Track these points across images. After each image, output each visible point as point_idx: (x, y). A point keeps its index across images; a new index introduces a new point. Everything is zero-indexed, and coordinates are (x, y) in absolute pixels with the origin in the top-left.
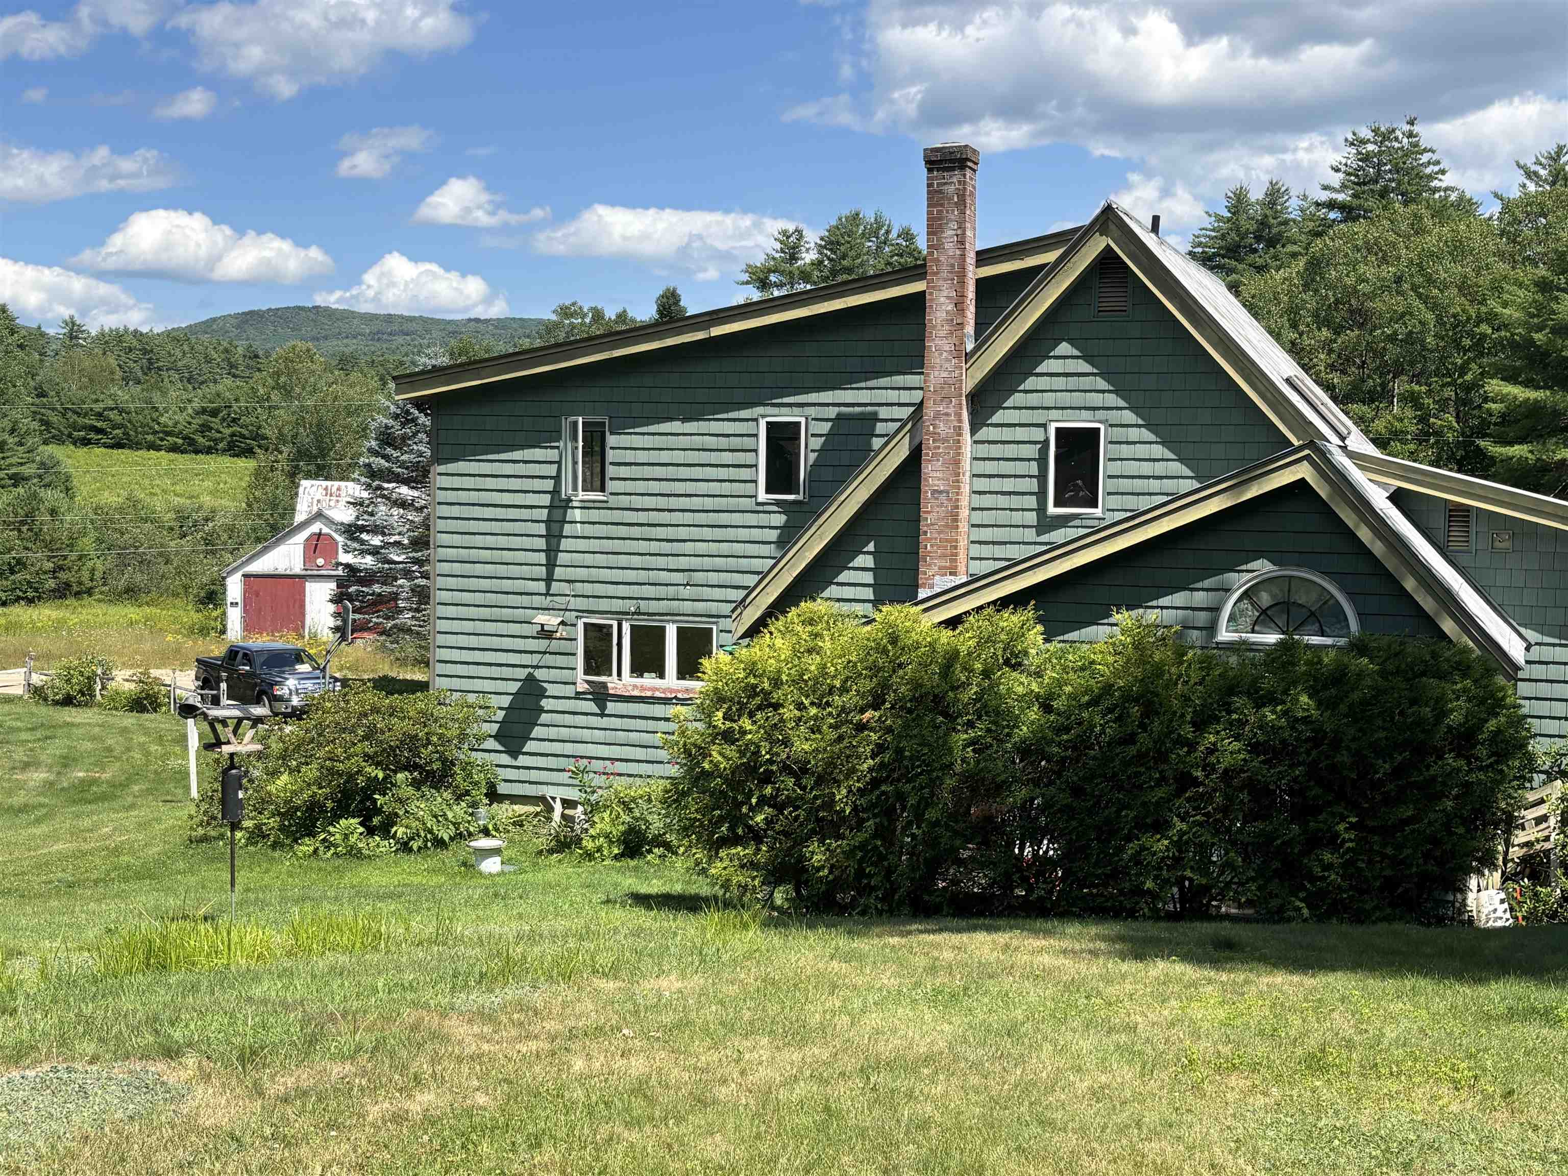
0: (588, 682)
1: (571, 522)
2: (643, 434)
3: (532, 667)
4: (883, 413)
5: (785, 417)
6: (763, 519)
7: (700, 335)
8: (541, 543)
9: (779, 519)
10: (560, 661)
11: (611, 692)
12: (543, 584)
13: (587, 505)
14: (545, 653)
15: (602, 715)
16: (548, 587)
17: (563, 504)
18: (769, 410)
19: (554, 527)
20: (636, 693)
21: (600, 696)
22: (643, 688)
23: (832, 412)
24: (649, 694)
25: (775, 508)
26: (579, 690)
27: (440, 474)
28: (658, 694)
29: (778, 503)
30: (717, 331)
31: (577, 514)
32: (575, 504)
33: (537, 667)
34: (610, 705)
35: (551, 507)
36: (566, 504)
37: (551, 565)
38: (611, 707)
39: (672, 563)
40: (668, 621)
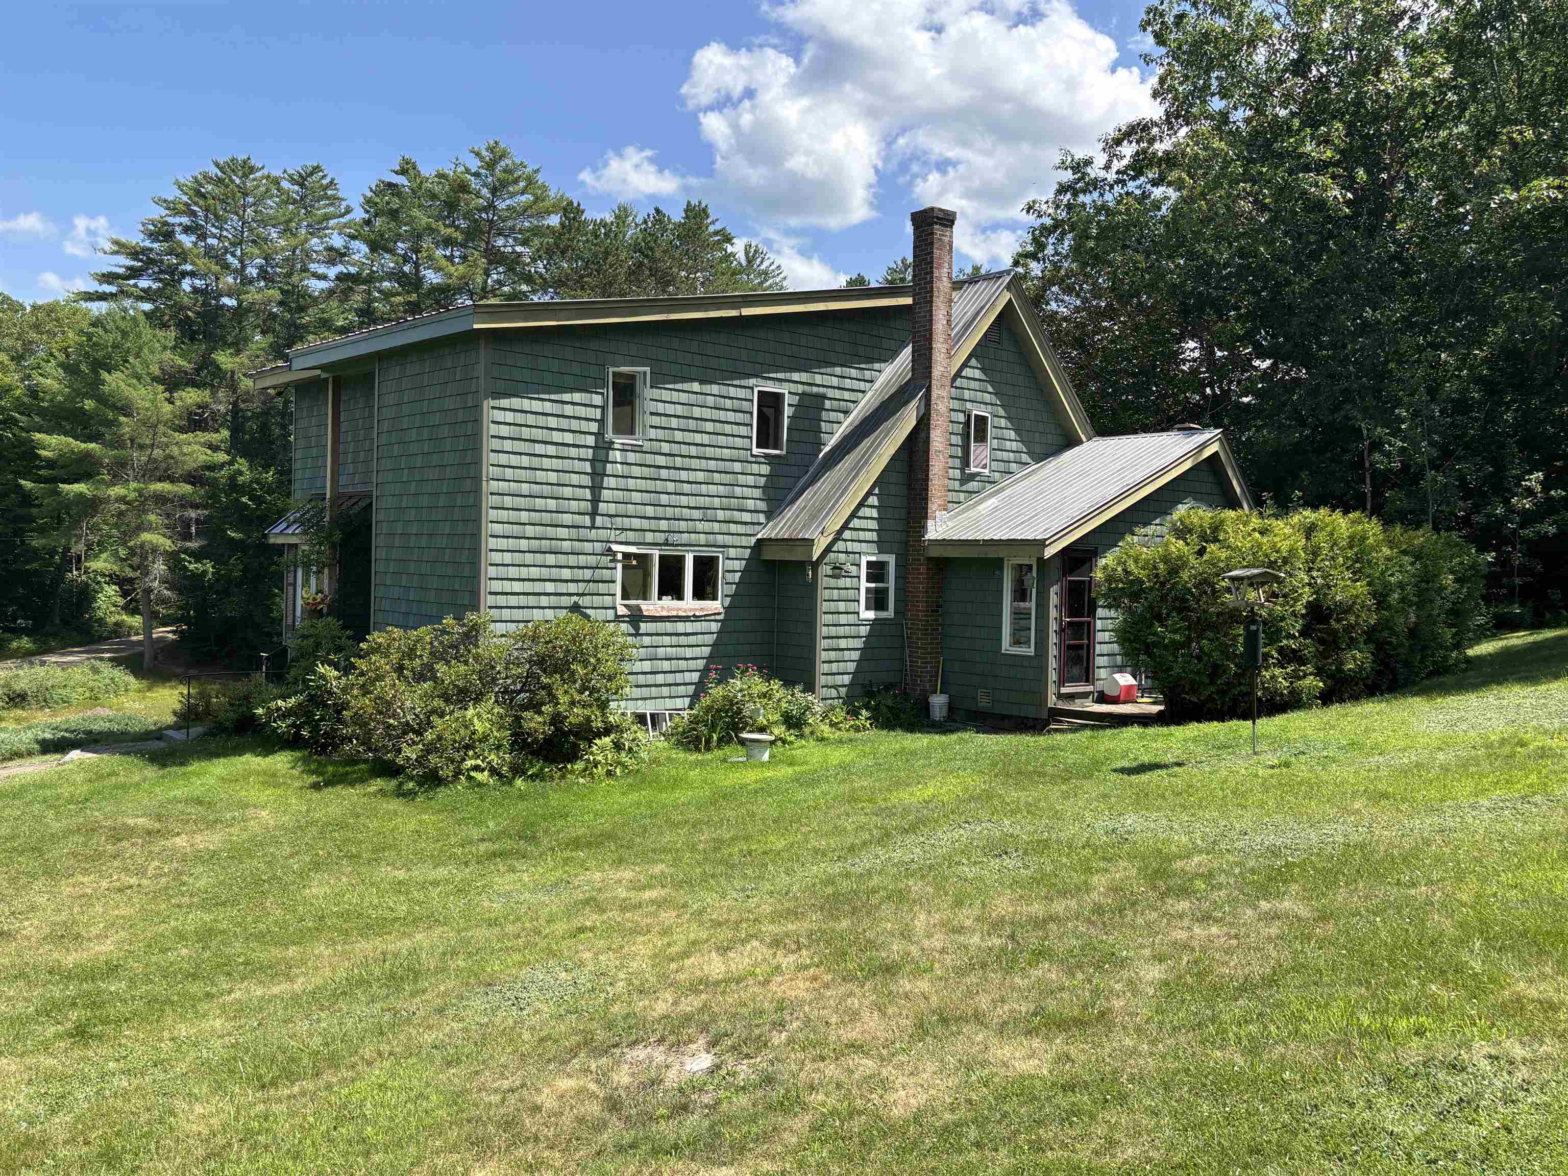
0: (625, 606)
1: (612, 462)
2: (671, 389)
3: (577, 595)
4: (830, 393)
5: (770, 388)
6: (755, 468)
7: (733, 313)
8: (586, 480)
9: (765, 469)
10: (603, 588)
11: (645, 613)
12: (587, 518)
13: (626, 447)
14: (589, 581)
15: (637, 634)
16: (593, 521)
17: (606, 445)
18: (760, 381)
19: (599, 465)
20: (665, 613)
21: (636, 618)
22: (669, 610)
23: (800, 389)
24: (674, 613)
25: (763, 460)
26: (619, 613)
27: (493, 408)
28: (681, 613)
29: (766, 456)
30: (747, 312)
31: (617, 456)
32: (617, 446)
33: (583, 595)
34: (642, 625)
35: (595, 448)
36: (609, 446)
37: (596, 501)
38: (644, 627)
39: (693, 501)
40: (688, 551)
